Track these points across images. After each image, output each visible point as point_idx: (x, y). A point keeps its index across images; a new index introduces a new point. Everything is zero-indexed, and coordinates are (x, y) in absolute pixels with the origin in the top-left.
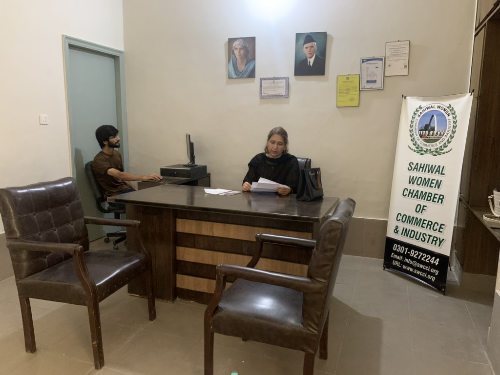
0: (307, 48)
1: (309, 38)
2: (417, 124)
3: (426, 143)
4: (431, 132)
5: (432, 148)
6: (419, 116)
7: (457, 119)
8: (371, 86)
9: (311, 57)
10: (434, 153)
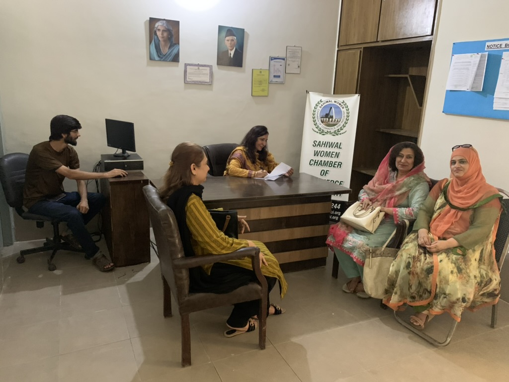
0: (228, 40)
1: (230, 31)
2: (319, 113)
3: (326, 127)
4: (331, 119)
5: (331, 130)
6: (320, 107)
8: (277, 80)
9: (231, 50)
10: (333, 134)
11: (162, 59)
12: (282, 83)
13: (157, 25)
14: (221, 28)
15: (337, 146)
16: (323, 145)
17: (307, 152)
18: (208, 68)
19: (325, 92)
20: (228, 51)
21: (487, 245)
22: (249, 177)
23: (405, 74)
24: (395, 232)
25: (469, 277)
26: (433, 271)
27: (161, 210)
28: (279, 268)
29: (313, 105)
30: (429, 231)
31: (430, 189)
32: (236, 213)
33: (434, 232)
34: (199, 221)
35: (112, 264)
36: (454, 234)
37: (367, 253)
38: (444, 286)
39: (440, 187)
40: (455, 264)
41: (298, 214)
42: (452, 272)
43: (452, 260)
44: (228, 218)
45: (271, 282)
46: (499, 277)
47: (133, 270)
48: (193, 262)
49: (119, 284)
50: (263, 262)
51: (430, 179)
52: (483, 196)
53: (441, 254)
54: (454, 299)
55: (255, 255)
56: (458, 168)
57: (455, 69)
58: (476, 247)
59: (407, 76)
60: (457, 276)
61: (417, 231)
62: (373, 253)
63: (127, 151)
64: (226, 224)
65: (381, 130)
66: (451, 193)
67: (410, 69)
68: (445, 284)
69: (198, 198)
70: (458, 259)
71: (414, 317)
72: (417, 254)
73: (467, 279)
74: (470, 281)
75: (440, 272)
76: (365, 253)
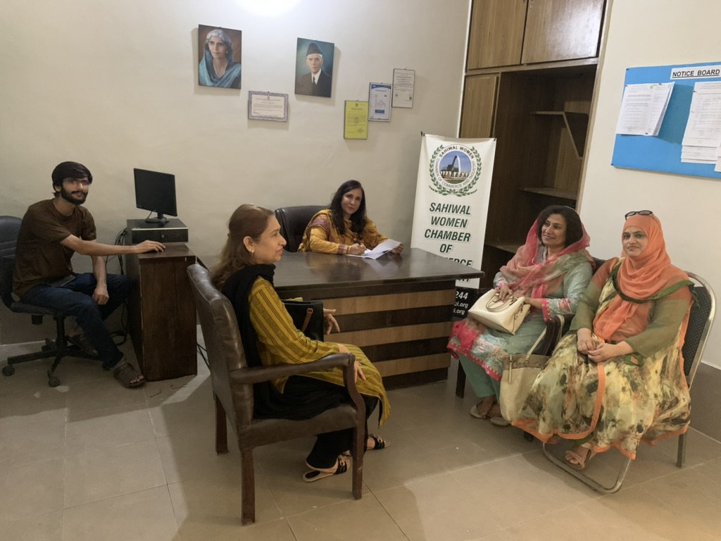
0: (311, 59)
1: (315, 47)
2: (438, 166)
3: (449, 184)
4: (455, 173)
5: (456, 189)
6: (440, 156)
7: (481, 161)
8: (380, 116)
9: (316, 73)
10: (458, 194)
11: (216, 85)
12: (387, 121)
13: (209, 36)
14: (301, 42)
15: (464, 211)
16: (444, 210)
17: (422, 219)
18: (283, 98)
19: (447, 135)
20: (311, 74)
21: (672, 351)
22: (340, 254)
23: (560, 111)
24: (544, 333)
25: (648, 396)
26: (597, 388)
27: (213, 300)
28: (381, 384)
29: (431, 153)
30: (593, 331)
31: (594, 271)
32: (322, 306)
33: (600, 333)
34: (269, 315)
35: (142, 377)
36: (627, 336)
37: (505, 362)
38: (613, 408)
39: (608, 270)
40: (628, 377)
41: (408, 307)
42: (624, 389)
43: (624, 372)
44: (310, 311)
45: (371, 403)
46: (689, 396)
47: (172, 386)
48: (259, 374)
49: (152, 405)
50: (359, 375)
51: (594, 258)
52: (667, 283)
53: (609, 363)
54: (626, 427)
55: (347, 365)
56: (633, 244)
57: (628, 105)
58: (657, 354)
59: (563, 113)
60: (631, 395)
61: (575, 332)
62: (514, 361)
63: (165, 215)
64: (307, 320)
65: (526, 189)
66: (622, 279)
67: (567, 103)
68: (614, 406)
69: (267, 282)
70: (633, 372)
71: (571, 452)
72: (576, 364)
73: (645, 399)
74: (649, 401)
75: (607, 389)
76: (502, 362)
